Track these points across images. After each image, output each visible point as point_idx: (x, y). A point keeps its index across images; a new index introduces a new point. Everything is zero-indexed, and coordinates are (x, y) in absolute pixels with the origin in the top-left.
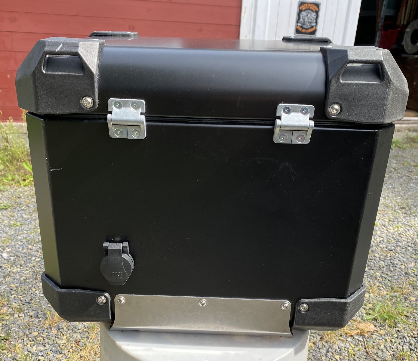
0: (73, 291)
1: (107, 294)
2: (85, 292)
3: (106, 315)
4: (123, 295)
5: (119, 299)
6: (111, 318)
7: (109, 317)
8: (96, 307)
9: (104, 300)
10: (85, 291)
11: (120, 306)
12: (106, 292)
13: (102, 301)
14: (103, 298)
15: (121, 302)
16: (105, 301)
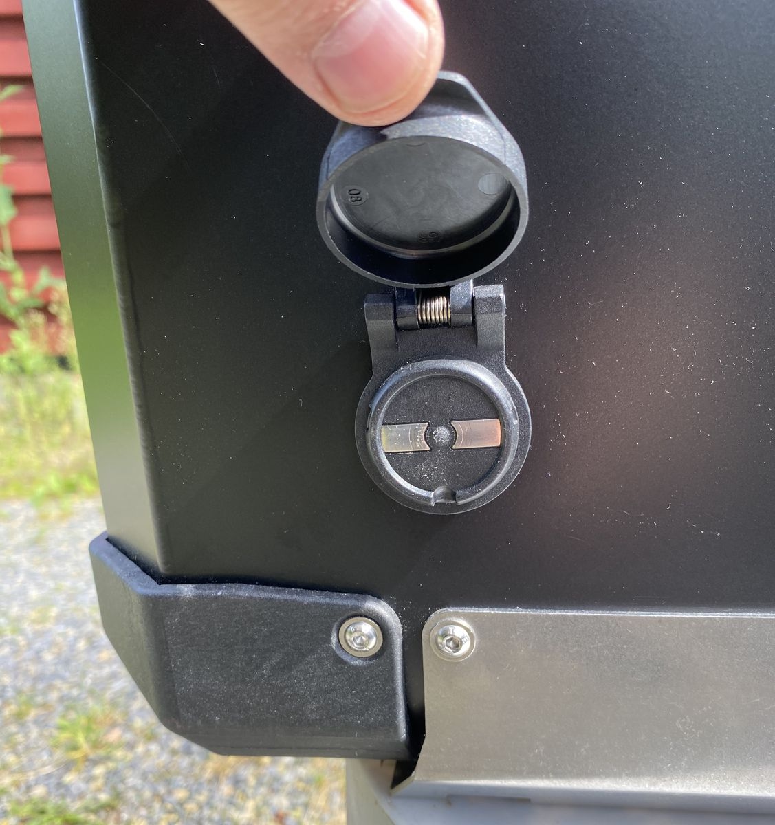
0: (221, 591)
1: (383, 609)
2: (278, 596)
3: (381, 718)
4: (467, 610)
5: (444, 635)
6: (403, 733)
7: (396, 728)
8: (331, 674)
9: (369, 637)
10: (279, 593)
11: (454, 667)
12: (378, 596)
13: (363, 645)
14: (367, 627)
15: (457, 646)
16: (373, 644)
